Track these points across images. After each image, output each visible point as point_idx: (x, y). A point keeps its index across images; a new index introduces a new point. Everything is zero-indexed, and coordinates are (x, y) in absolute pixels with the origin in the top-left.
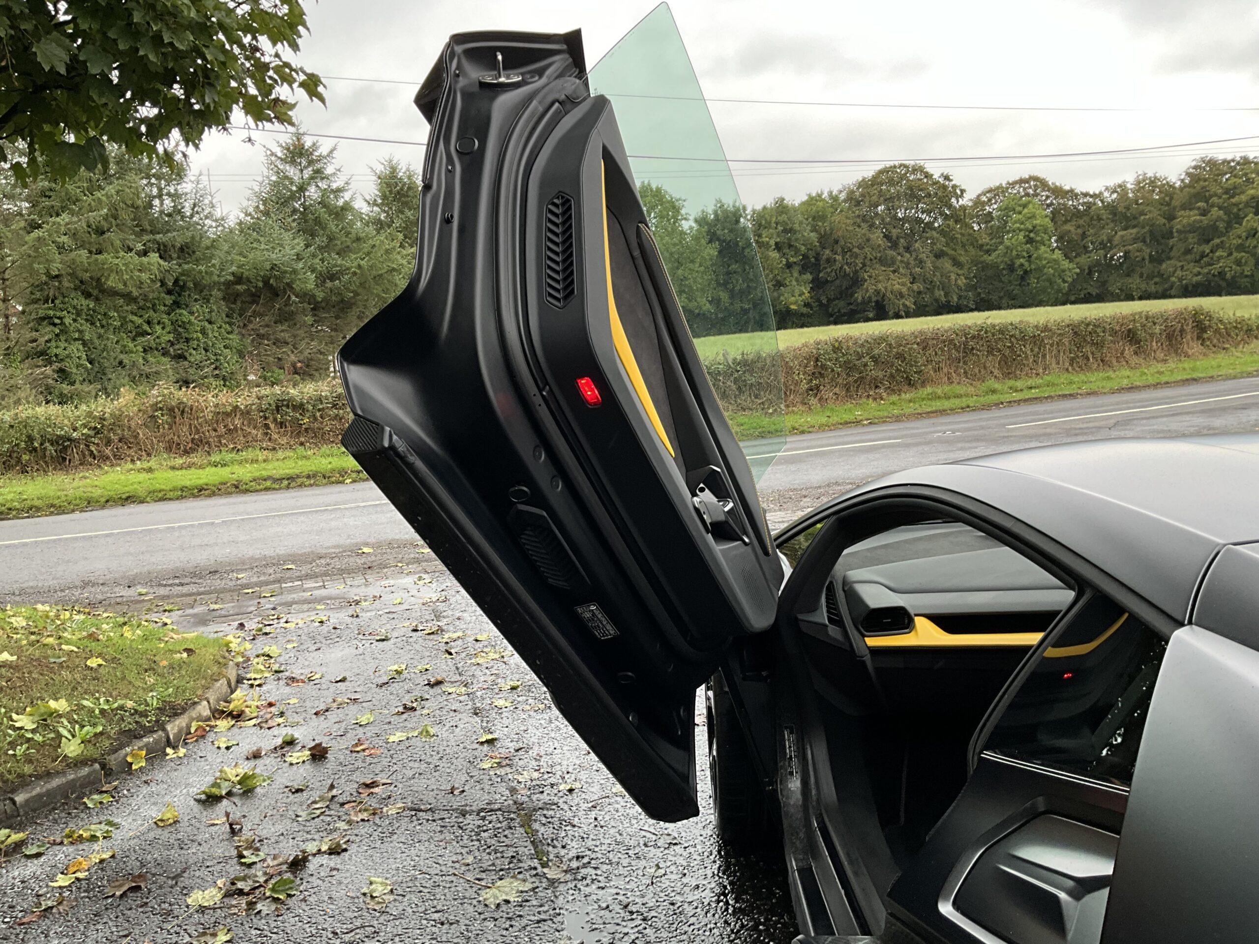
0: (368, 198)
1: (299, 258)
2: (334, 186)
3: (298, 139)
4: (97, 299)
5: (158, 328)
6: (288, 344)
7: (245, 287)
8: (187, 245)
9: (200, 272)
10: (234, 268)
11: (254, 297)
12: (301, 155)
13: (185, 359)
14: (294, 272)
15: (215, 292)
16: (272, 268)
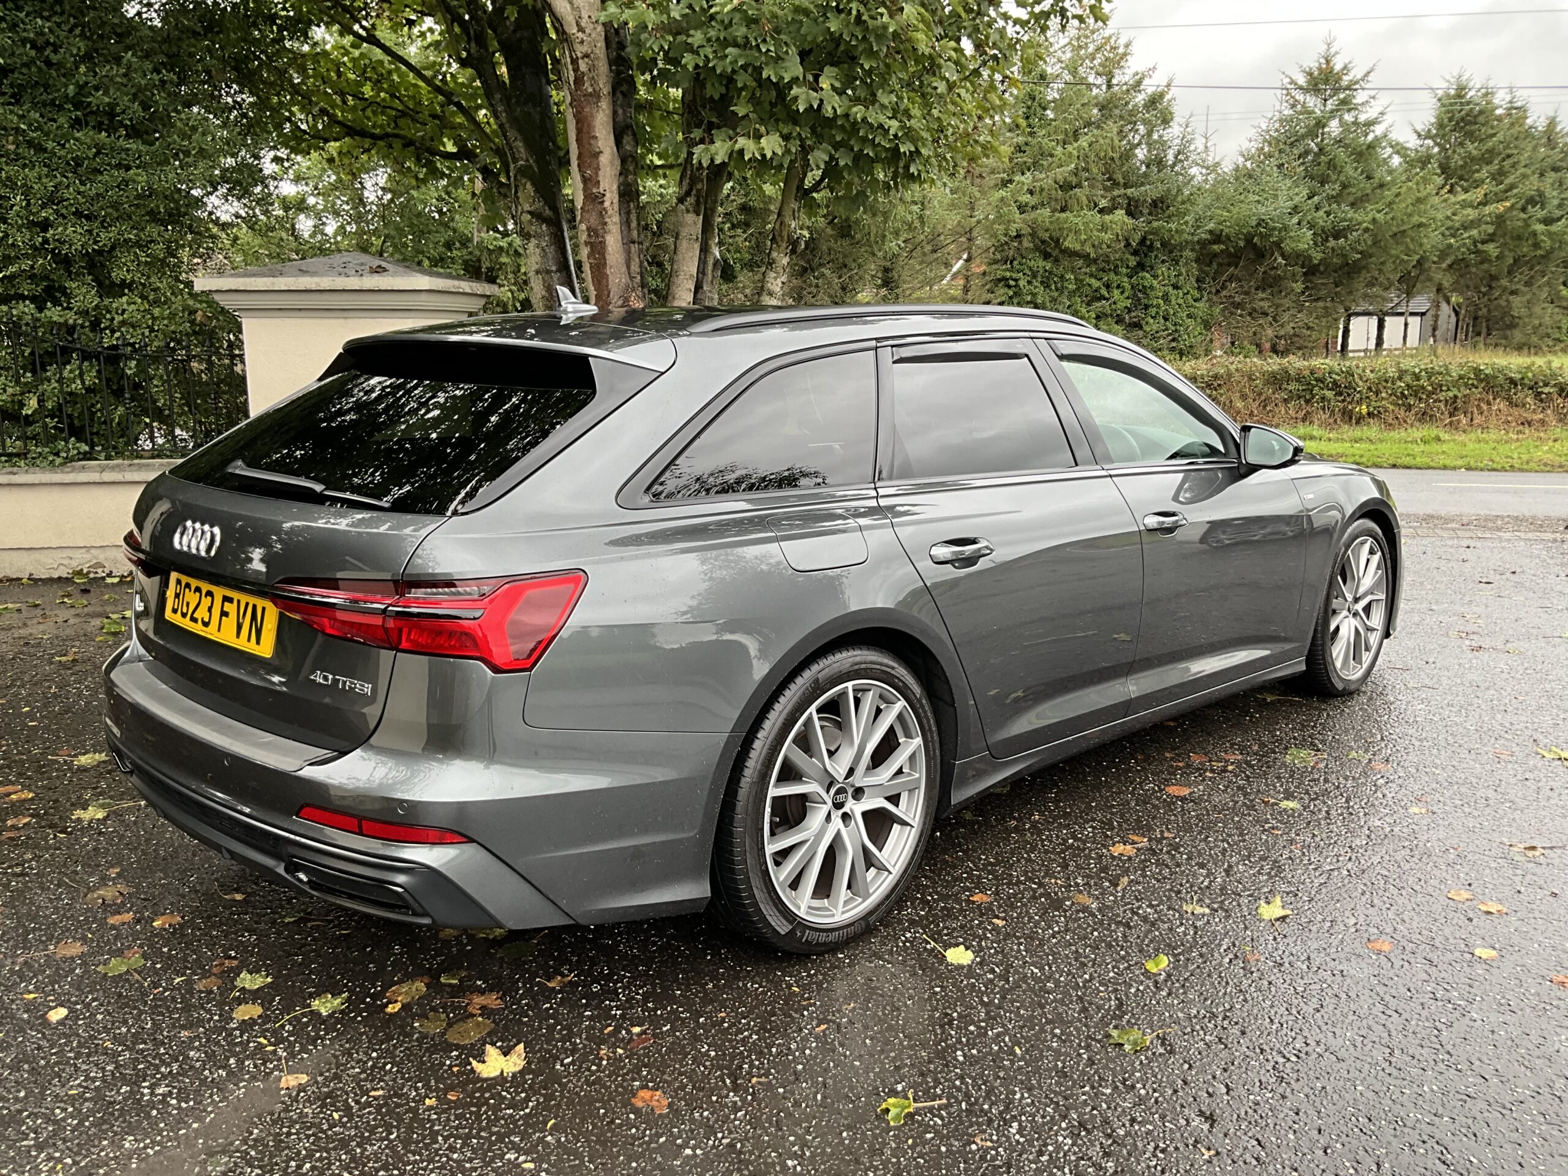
0: (1419, 129)
1: (1295, 209)
2: (1362, 118)
3: (1328, 62)
4: (1057, 260)
5: (1116, 292)
6: (1267, 314)
7: (1223, 247)
8: (1162, 200)
9: (1170, 230)
10: (1211, 225)
11: (1234, 258)
12: (1326, 81)
13: (1141, 328)
14: (1285, 228)
15: (1187, 253)
16: (1259, 225)
